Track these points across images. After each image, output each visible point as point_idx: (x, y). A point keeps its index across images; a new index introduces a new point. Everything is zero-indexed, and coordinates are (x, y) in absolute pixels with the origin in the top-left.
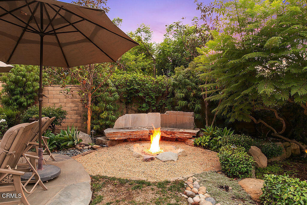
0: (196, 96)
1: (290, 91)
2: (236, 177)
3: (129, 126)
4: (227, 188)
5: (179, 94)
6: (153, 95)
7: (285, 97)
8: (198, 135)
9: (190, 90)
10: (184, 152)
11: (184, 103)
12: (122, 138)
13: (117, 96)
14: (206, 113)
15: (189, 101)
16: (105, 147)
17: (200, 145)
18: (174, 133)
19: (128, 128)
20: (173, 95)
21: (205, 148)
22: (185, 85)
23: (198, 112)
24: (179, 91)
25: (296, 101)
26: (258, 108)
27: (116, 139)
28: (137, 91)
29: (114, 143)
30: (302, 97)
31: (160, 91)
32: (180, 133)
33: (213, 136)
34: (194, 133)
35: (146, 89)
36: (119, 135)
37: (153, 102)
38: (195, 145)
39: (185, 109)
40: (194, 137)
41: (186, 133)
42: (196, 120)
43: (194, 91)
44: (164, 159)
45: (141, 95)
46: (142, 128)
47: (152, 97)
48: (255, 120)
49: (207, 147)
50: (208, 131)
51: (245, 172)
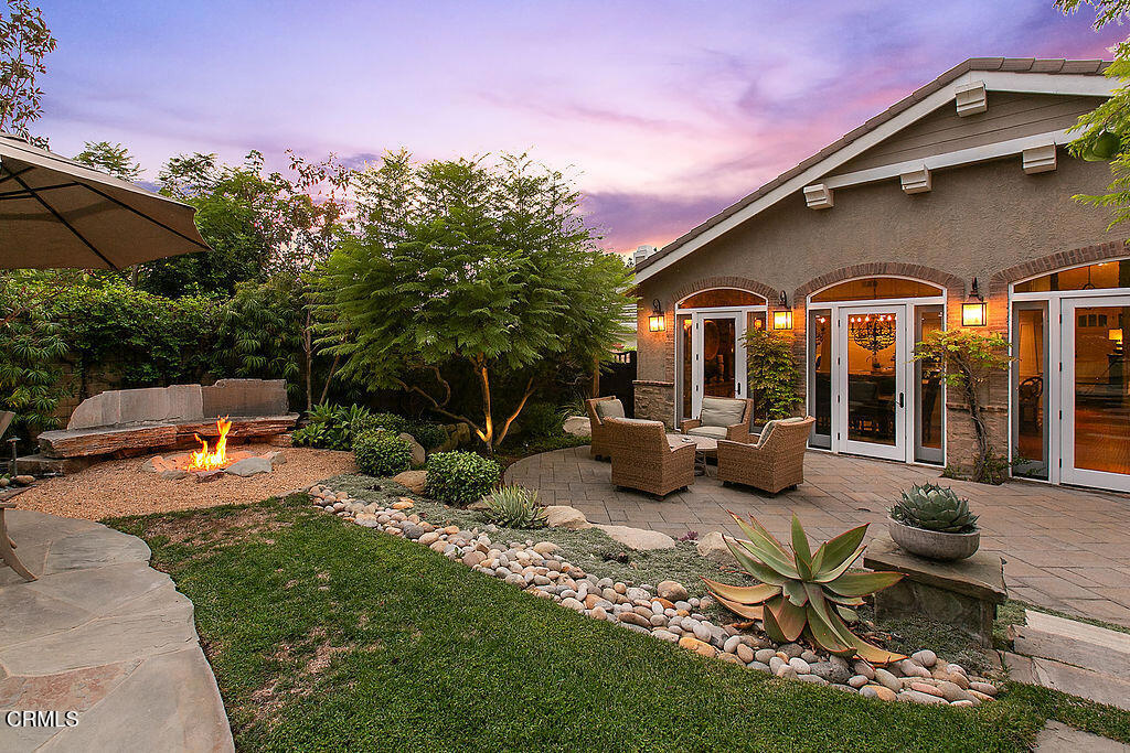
0: (288, 347)
1: (457, 341)
2: (389, 474)
3: (115, 420)
4: (377, 488)
5: (247, 341)
6: (175, 343)
7: (451, 350)
8: (298, 426)
9: (275, 334)
10: (281, 456)
11: (259, 360)
12: (102, 451)
13: (60, 345)
14: (309, 380)
15: (270, 358)
16: (52, 477)
17: (306, 443)
18: (244, 426)
19: (113, 426)
20: (229, 342)
21: (315, 446)
22: (262, 322)
23: (292, 378)
24: (246, 334)
25: (464, 354)
26: (412, 365)
27: (86, 454)
28: (126, 333)
29: (79, 464)
30: (470, 348)
31: (192, 334)
32: (259, 423)
33: (330, 423)
34: (291, 422)
35: (151, 328)
36: (95, 443)
37: (175, 361)
38: (296, 444)
39: (262, 373)
40: (290, 429)
41: (272, 422)
42: (291, 396)
43: (284, 335)
44: (247, 472)
45: (138, 342)
46: (154, 423)
47: (171, 350)
48: (406, 388)
49: (322, 445)
50: (319, 415)
51: (401, 464)
